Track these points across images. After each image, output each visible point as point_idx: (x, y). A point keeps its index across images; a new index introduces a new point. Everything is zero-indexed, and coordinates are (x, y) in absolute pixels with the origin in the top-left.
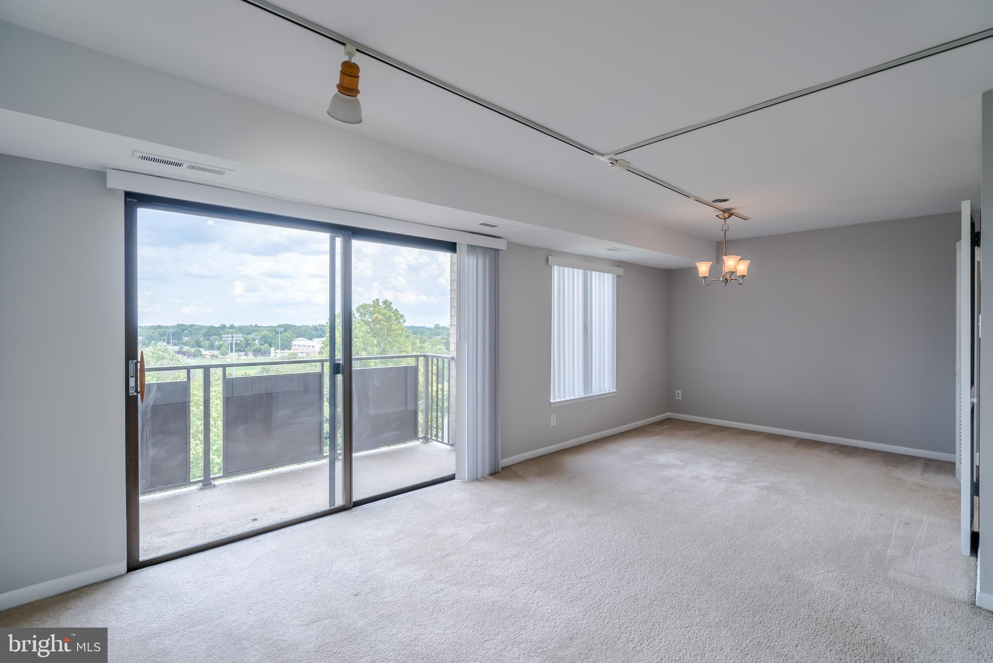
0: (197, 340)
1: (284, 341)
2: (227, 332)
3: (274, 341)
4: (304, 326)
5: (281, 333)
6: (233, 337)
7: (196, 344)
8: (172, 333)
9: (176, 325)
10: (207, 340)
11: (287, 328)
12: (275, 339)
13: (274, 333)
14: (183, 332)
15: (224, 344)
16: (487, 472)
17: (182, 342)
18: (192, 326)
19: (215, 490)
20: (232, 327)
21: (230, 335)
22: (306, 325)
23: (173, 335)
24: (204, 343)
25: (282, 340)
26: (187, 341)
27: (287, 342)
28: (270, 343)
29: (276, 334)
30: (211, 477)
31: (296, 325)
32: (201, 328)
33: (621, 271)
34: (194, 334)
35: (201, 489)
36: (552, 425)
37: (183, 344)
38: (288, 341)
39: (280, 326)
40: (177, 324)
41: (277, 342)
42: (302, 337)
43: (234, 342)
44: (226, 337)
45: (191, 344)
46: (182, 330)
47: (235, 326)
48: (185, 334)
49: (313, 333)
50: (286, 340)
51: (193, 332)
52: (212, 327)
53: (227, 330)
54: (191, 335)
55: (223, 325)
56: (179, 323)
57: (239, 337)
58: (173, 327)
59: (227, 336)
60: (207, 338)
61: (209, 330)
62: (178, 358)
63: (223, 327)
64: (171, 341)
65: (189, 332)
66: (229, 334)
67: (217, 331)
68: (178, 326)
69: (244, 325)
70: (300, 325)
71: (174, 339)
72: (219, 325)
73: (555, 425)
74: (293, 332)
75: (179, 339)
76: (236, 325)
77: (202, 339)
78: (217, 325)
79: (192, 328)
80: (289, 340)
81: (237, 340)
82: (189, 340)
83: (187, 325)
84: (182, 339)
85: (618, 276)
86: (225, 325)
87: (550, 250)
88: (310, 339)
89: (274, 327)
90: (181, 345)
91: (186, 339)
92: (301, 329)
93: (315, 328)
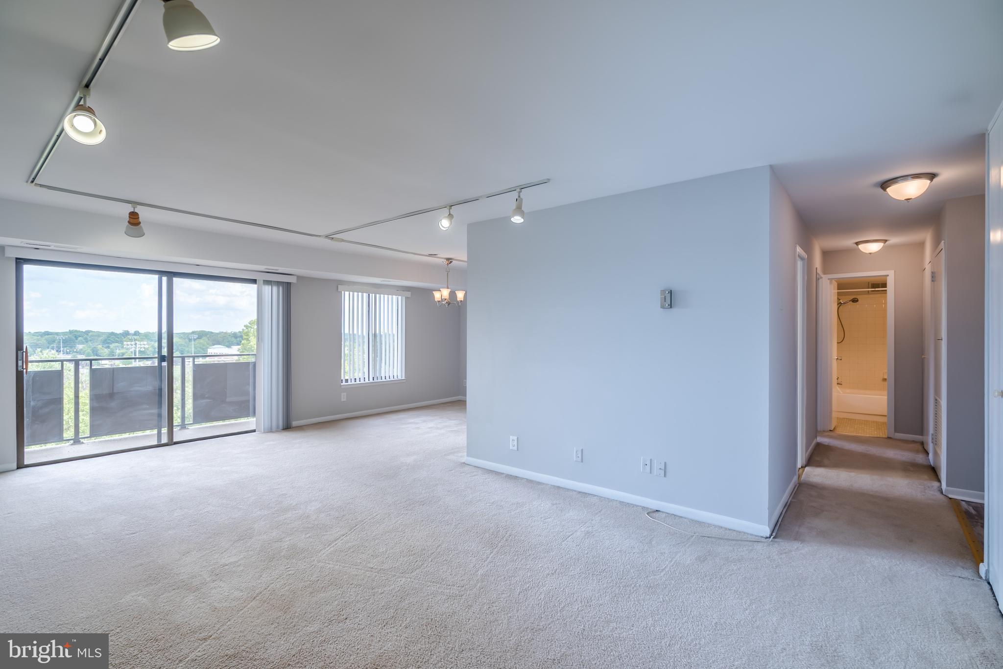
0: (95, 348)
1: (198, 349)
2: (130, 339)
3: (187, 349)
4: (222, 332)
5: (195, 340)
6: (136, 344)
7: (93, 352)
8: (63, 340)
9: (68, 331)
10: (106, 348)
11: (201, 335)
12: (188, 347)
13: (187, 340)
14: (77, 339)
15: (127, 352)
16: (281, 426)
17: (75, 350)
18: (87, 332)
19: (83, 445)
20: (137, 333)
21: (133, 343)
22: (225, 331)
23: (65, 341)
24: (102, 351)
25: (195, 348)
26: (82, 350)
27: (201, 350)
28: (182, 351)
29: (190, 341)
30: (80, 437)
31: (213, 332)
32: (99, 334)
33: (409, 294)
34: (91, 341)
35: (72, 445)
36: (342, 400)
37: (76, 352)
38: (203, 349)
39: (193, 333)
40: (70, 330)
41: (190, 350)
42: (219, 344)
43: (137, 350)
44: (128, 345)
45: (87, 351)
46: (75, 337)
47: (140, 332)
48: (79, 341)
49: (232, 340)
50: (200, 348)
51: (89, 339)
52: (113, 334)
53: (130, 337)
54: (87, 342)
55: (125, 331)
56: (71, 329)
57: (144, 344)
58: (64, 334)
59: (129, 343)
60: (107, 345)
61: (109, 337)
62: (69, 367)
63: (126, 334)
64: (62, 349)
65: (84, 339)
66: (132, 341)
67: (118, 338)
68: (71, 332)
69: (151, 332)
70: (217, 332)
71: (66, 347)
72: (121, 332)
73: (345, 400)
74: (209, 340)
75: (71, 347)
76: (142, 331)
77: (100, 346)
78: (119, 331)
79: (87, 335)
80: (204, 347)
81: (141, 348)
82: (84, 348)
83: (82, 332)
84: (75, 347)
85: (407, 298)
86: (128, 332)
87: (340, 281)
88: (229, 346)
89: (187, 333)
90: (74, 354)
91: (80, 347)
92: (219, 336)
93: (235, 335)
